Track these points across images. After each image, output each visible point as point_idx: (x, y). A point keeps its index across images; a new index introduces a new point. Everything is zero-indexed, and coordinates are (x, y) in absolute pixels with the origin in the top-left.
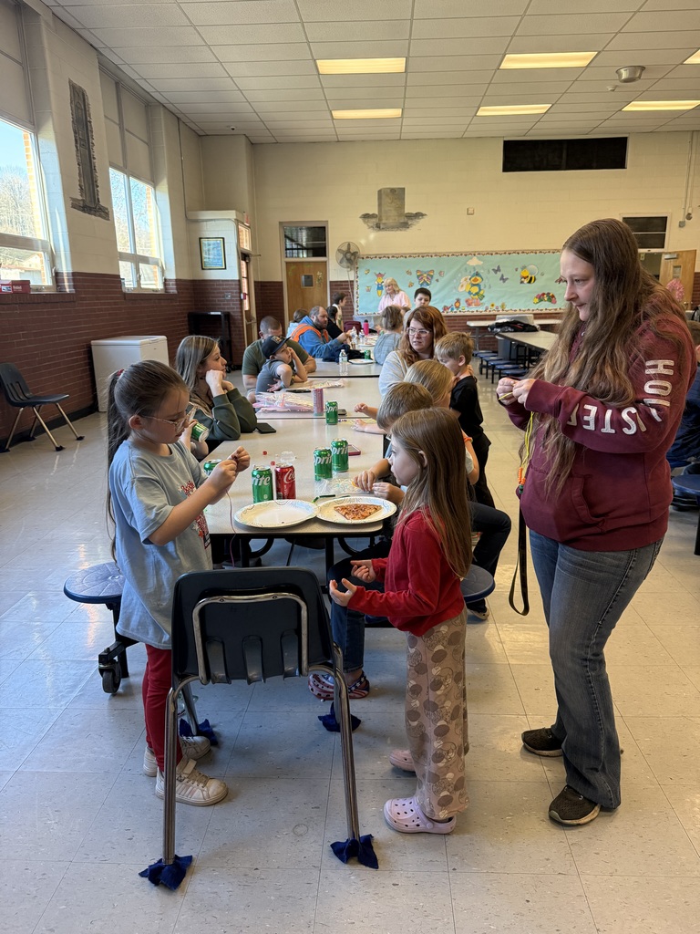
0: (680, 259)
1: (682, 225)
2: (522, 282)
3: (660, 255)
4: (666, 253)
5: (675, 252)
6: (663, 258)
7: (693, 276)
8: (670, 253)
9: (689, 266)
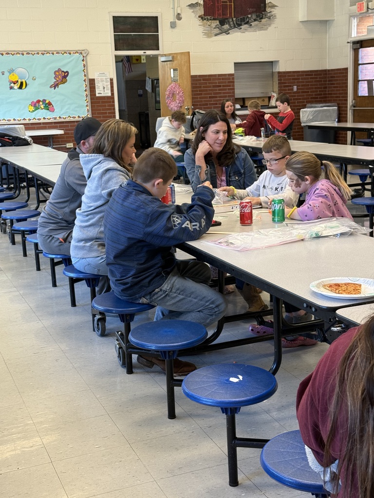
0: (175, 62)
1: (173, 25)
2: (11, 88)
3: (156, 58)
4: (162, 55)
5: (170, 55)
6: (159, 61)
7: (189, 79)
8: (165, 55)
9: (185, 69)
